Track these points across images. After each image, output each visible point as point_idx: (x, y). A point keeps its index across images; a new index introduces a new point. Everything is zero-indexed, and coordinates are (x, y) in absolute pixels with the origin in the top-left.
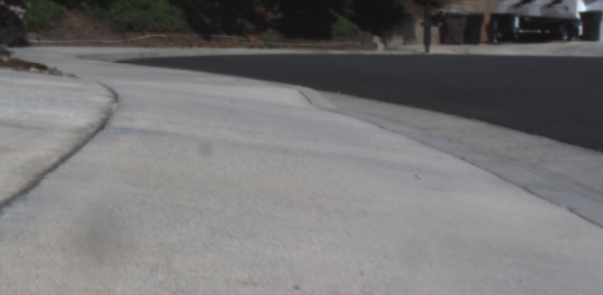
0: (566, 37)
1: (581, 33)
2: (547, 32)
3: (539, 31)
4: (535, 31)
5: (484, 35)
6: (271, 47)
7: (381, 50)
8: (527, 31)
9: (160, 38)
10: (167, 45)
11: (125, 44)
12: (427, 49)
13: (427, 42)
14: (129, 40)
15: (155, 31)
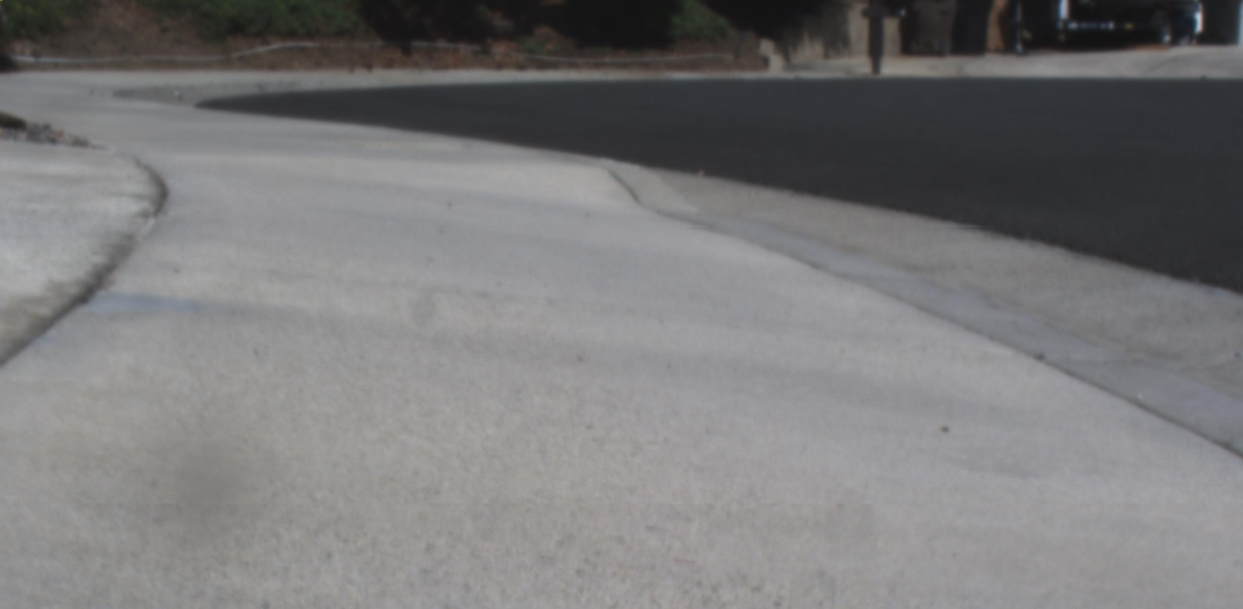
0: (1167, 38)
1: (1199, 27)
2: (1129, 26)
3: (1111, 26)
4: (1103, 26)
5: (993, 34)
6: (542, 66)
7: (776, 69)
8: (1085, 26)
9: (302, 50)
10: (318, 65)
11: (226, 64)
12: (876, 67)
13: (876, 52)
14: (235, 55)
15: (292, 34)
